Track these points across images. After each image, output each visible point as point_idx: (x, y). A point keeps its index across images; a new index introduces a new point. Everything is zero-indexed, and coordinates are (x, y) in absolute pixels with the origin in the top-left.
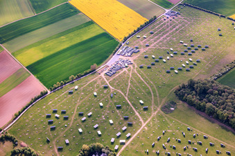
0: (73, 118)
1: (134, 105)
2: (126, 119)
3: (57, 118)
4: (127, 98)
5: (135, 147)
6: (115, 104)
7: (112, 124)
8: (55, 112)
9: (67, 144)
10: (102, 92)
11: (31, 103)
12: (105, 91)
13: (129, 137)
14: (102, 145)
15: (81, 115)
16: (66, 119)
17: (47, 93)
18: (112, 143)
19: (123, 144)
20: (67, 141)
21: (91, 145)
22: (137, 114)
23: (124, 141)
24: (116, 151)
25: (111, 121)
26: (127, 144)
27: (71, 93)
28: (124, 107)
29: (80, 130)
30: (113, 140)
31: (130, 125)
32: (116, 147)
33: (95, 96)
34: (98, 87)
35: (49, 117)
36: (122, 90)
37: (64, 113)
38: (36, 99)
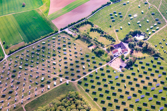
0: (125, 17)
1: (162, 13)
2: (157, 20)
3: (116, 16)
4: (158, 10)
5: (161, 34)
6: (151, 12)
7: (148, 22)
8: (115, 13)
9: (121, 29)
10: (144, 6)
11: (101, 7)
12: (146, 5)
13: (158, 29)
14: (141, 31)
15: (130, 16)
16: (121, 17)
17: (110, 3)
18: (147, 31)
19: (154, 32)
20: (121, 27)
21: (135, 30)
22: (164, 18)
23: (154, 31)
24: (150, 35)
25: (148, 20)
26: (156, 32)
27: (125, 4)
28: (156, 14)
29: (129, 23)
30: (148, 29)
31: (159, 23)
32: (150, 33)
33: (139, 7)
34: (141, 3)
35: (111, 15)
36: (156, 6)
37: (120, 14)
38: (104, 6)
